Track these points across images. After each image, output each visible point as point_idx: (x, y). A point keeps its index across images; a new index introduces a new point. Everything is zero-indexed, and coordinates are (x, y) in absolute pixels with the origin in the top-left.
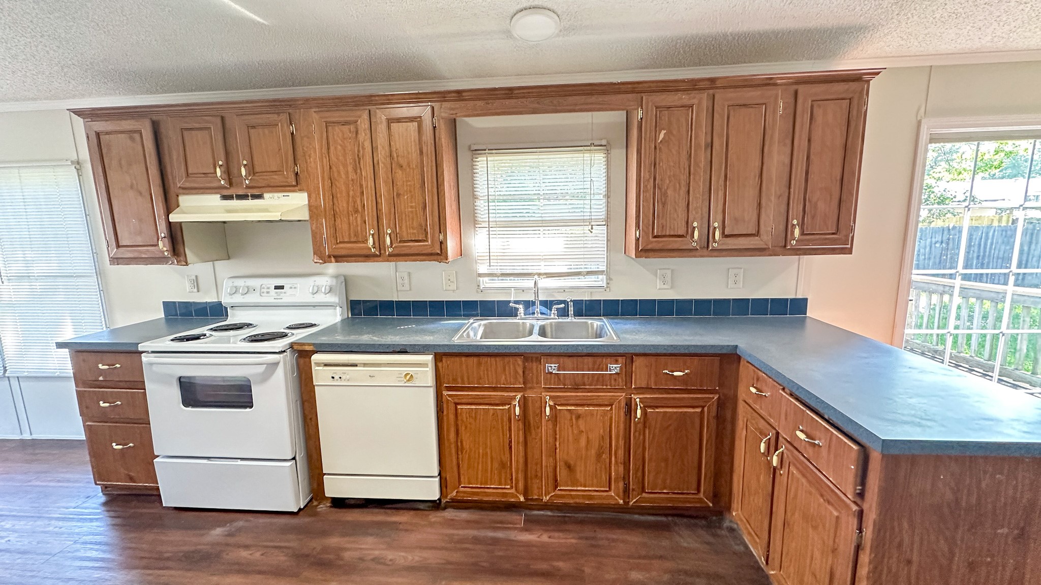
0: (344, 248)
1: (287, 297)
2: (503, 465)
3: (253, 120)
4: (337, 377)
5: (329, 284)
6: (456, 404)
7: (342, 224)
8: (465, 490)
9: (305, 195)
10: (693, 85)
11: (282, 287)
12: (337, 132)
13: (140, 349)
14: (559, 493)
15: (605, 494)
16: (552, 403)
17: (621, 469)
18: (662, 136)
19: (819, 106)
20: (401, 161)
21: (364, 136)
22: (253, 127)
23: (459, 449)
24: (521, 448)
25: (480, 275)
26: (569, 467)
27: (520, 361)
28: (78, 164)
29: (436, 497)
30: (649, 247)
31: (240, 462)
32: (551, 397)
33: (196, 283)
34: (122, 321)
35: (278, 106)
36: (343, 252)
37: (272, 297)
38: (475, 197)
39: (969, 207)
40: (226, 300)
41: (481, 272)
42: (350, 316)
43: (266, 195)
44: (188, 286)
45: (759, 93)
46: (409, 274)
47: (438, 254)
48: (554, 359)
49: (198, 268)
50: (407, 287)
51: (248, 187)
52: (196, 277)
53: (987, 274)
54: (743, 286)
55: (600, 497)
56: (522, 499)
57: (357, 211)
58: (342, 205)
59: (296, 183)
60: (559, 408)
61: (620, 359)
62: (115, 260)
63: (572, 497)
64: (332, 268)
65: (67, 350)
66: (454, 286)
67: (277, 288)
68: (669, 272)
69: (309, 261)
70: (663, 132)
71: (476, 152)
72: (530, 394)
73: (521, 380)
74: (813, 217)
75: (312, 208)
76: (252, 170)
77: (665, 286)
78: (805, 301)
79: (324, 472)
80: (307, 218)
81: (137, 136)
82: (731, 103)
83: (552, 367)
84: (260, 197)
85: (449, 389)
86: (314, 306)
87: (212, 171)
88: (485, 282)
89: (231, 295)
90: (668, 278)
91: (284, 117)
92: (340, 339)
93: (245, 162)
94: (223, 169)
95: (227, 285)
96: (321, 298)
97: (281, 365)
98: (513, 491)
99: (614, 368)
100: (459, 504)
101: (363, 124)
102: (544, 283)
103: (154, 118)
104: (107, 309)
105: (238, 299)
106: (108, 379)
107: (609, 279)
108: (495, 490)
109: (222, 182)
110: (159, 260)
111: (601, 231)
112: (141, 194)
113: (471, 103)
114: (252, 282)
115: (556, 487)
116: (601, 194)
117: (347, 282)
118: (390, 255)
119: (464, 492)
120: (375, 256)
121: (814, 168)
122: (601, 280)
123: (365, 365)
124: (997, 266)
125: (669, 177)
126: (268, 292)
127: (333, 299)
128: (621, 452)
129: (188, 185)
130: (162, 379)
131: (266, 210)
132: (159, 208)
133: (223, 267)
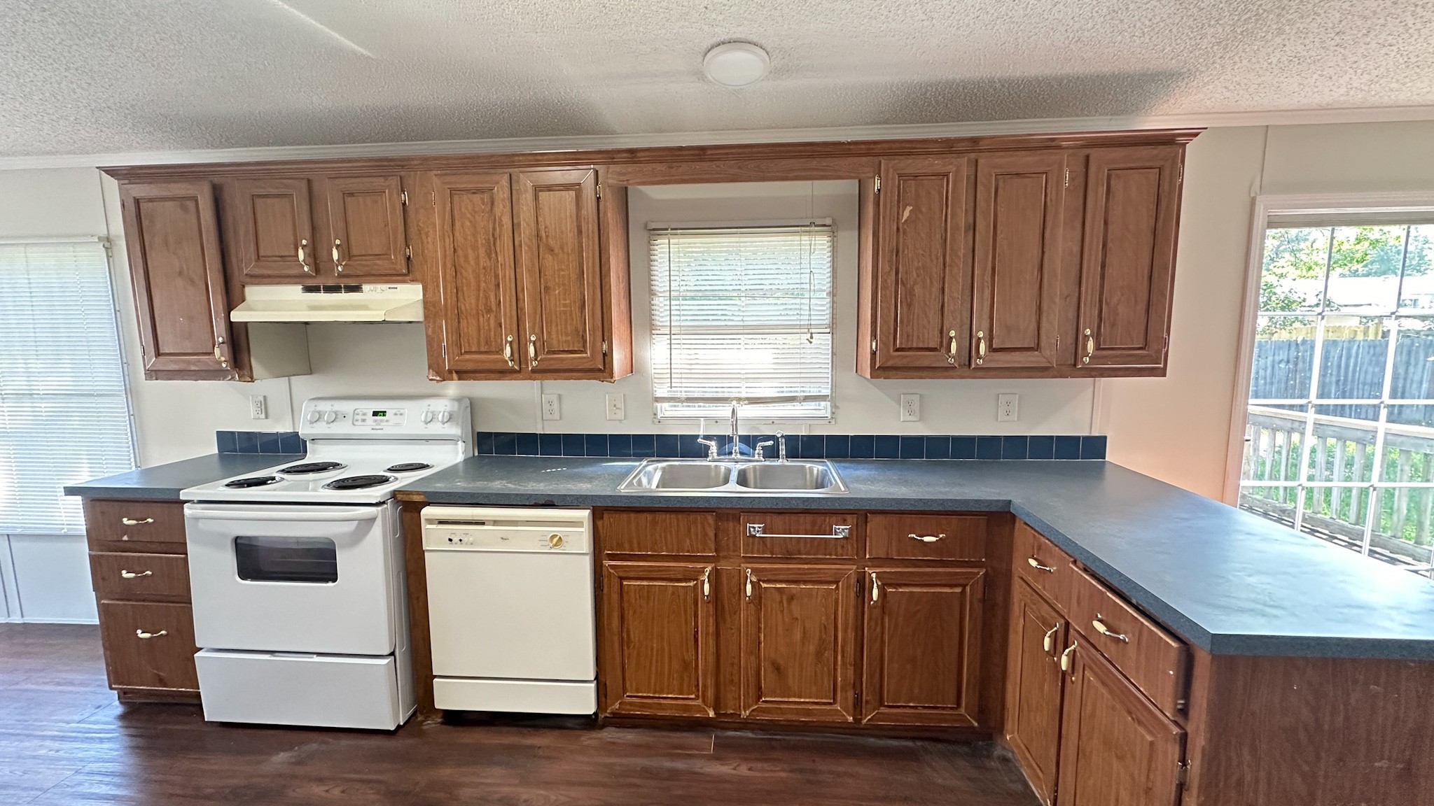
0: (470, 361)
1: (388, 427)
2: (685, 665)
3: (353, 184)
4: (455, 539)
5: (448, 409)
6: (622, 579)
7: (468, 326)
8: (632, 700)
9: (419, 287)
10: (948, 147)
11: (384, 413)
12: (466, 203)
13: (182, 498)
14: (764, 705)
15: (828, 707)
16: (754, 579)
17: (851, 672)
18: (906, 214)
19: (1118, 177)
20: (551, 242)
21: (502, 209)
22: (352, 194)
23: (624, 642)
24: (711, 642)
25: (657, 400)
26: (777, 668)
27: (710, 519)
28: (108, 242)
29: (589, 708)
30: (889, 364)
31: (316, 659)
32: (753, 570)
33: (264, 407)
34: (158, 458)
35: (385, 166)
36: (470, 366)
37: (369, 426)
38: (652, 293)
39: (1324, 314)
40: (304, 431)
41: (659, 394)
42: (476, 454)
43: (365, 287)
44: (252, 410)
45: (1037, 158)
46: (560, 397)
47: (600, 370)
48: (758, 517)
49: (268, 385)
50: (557, 416)
51: (341, 275)
52: (265, 397)
53: (1351, 406)
54: (1018, 419)
55: (822, 712)
56: (711, 714)
57: (489, 310)
58: (469, 302)
59: (406, 272)
60: (764, 585)
61: (848, 517)
62: (152, 374)
63: (783, 712)
64: (454, 388)
65: (79, 498)
66: (620, 415)
67: (375, 414)
68: (916, 398)
69: (422, 378)
70: (909, 208)
71: (654, 232)
72: (725, 566)
73: (713, 546)
74: (1113, 325)
75: (429, 305)
76: (347, 253)
77: (911, 418)
78: (1102, 440)
79: (434, 674)
80: (421, 319)
81: (191, 205)
82: (999, 171)
83: (756, 529)
84: (357, 289)
85: (612, 557)
86: (427, 440)
87: (293, 253)
88: (665, 410)
89: (312, 423)
90: (916, 407)
91: (394, 182)
92: (461, 485)
93: (338, 242)
94: (307, 250)
95: (307, 409)
96: (437, 429)
97: (379, 522)
98: (699, 702)
99: (841, 531)
100: (622, 721)
101: (501, 193)
102: (746, 411)
103: (216, 180)
104: (139, 442)
105: (321, 429)
106: (135, 539)
107: (835, 407)
108: (671, 701)
109: (306, 269)
110: (215, 374)
111: (823, 341)
112: (192, 282)
113: (650, 167)
114: (341, 406)
115: (760, 697)
116: (824, 291)
117: (473, 407)
118: (534, 371)
119: (631, 704)
120: (515, 372)
121: (1112, 260)
122: (824, 409)
123: (495, 523)
124: (1363, 395)
125: (918, 269)
126: (364, 420)
127: (454, 430)
128: (850, 649)
129: (258, 271)
130: (212, 540)
131: (364, 307)
132: (216, 303)
133: (303, 385)
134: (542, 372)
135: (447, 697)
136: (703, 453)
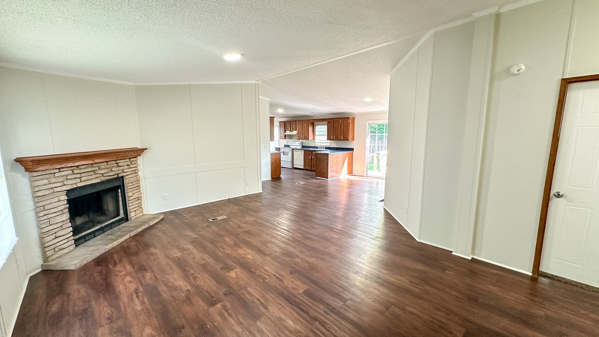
2: (309, 164)
3: (293, 121)
5: (300, 143)
8: (306, 168)
10: (332, 119)
11: (295, 143)
12: (300, 124)
19: (344, 121)
21: (302, 125)
22: (293, 123)
23: (305, 162)
24: (311, 163)
28: (278, 126)
29: (303, 168)
30: (328, 139)
34: (280, 146)
36: (299, 139)
41: (316, 142)
43: (293, 131)
44: (287, 143)
46: (308, 142)
47: (308, 139)
49: (287, 140)
50: (308, 144)
54: (346, 146)
56: (311, 169)
57: (301, 133)
59: (296, 130)
62: (280, 139)
64: (301, 141)
66: (313, 144)
71: (316, 125)
72: (312, 156)
73: (311, 154)
74: (344, 135)
76: (292, 129)
77: (336, 145)
78: (353, 148)
79: (294, 164)
80: (297, 134)
82: (336, 121)
85: (305, 155)
88: (316, 144)
91: (295, 121)
94: (290, 128)
97: (291, 151)
100: (305, 170)
101: (302, 123)
102: (322, 144)
104: (279, 145)
105: (291, 144)
108: (308, 168)
109: (290, 130)
110: (284, 139)
112: (283, 131)
114: (293, 142)
117: (302, 143)
120: (302, 139)
123: (298, 151)
127: (300, 145)
129: (287, 130)
131: (293, 133)
132: (284, 133)
133: (290, 140)
134: (304, 139)
135: (295, 166)
136: (318, 148)
